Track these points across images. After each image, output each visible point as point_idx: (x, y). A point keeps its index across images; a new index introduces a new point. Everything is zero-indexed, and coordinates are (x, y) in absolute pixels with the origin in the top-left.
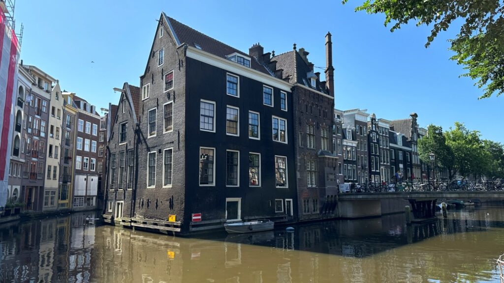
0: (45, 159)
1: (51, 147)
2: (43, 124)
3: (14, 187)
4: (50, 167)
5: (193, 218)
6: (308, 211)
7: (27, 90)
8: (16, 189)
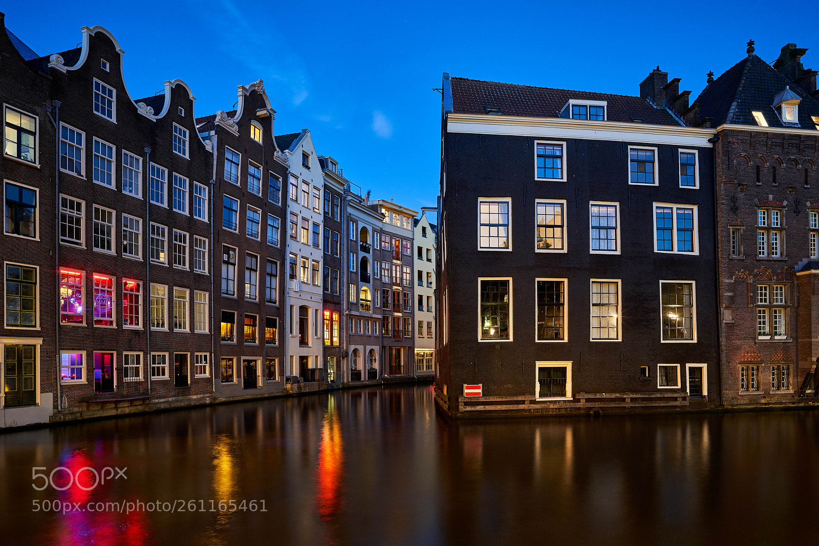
0: (413, 313)
1: (421, 297)
2: (407, 270)
3: (369, 348)
4: (420, 323)
5: (466, 391)
6: (758, 389)
7: (374, 230)
8: (371, 351)
